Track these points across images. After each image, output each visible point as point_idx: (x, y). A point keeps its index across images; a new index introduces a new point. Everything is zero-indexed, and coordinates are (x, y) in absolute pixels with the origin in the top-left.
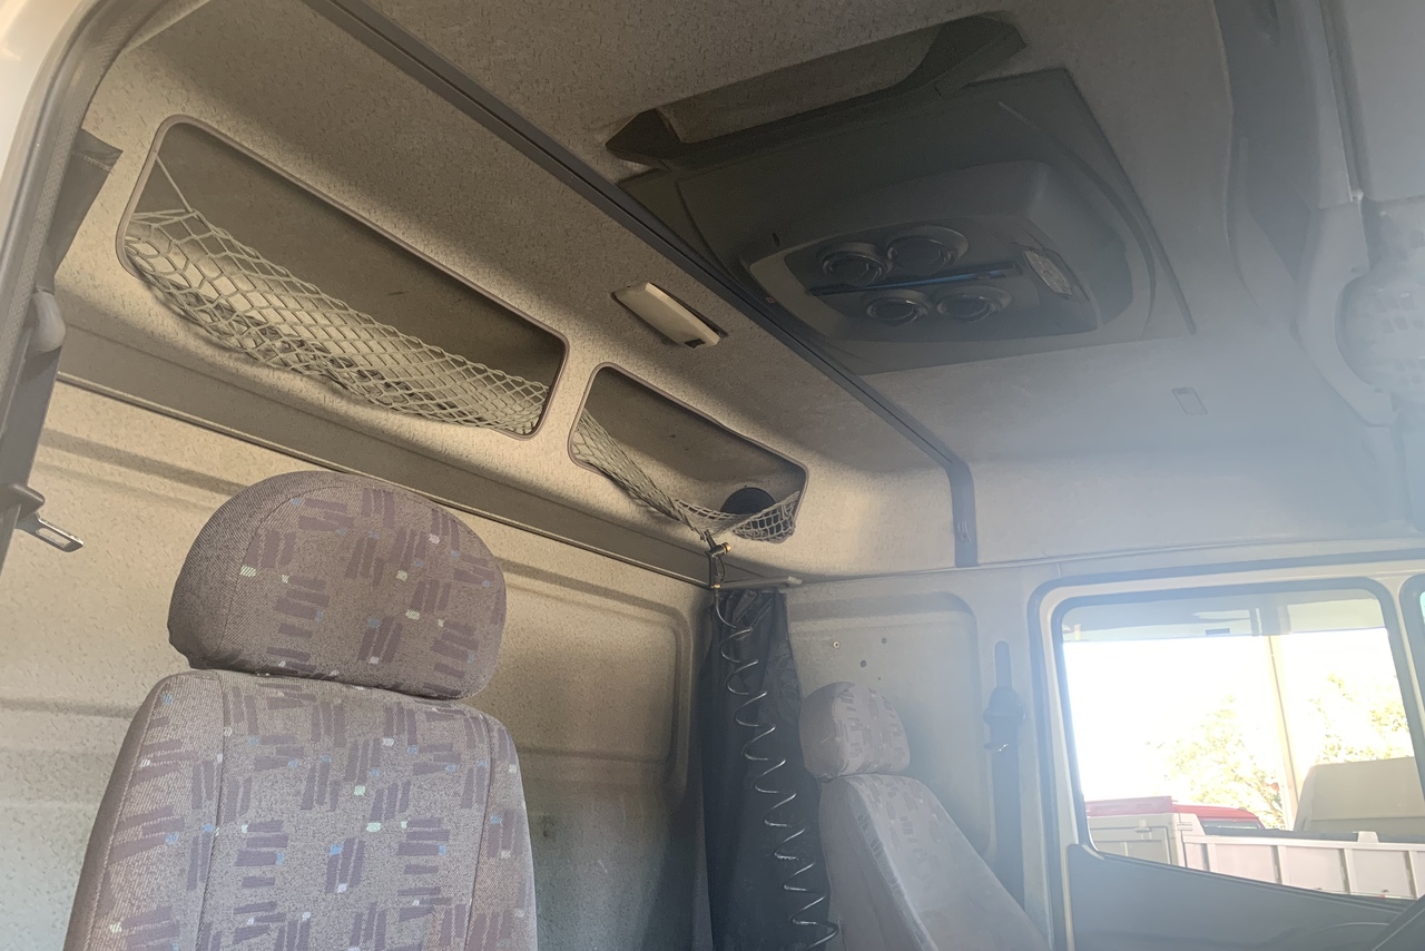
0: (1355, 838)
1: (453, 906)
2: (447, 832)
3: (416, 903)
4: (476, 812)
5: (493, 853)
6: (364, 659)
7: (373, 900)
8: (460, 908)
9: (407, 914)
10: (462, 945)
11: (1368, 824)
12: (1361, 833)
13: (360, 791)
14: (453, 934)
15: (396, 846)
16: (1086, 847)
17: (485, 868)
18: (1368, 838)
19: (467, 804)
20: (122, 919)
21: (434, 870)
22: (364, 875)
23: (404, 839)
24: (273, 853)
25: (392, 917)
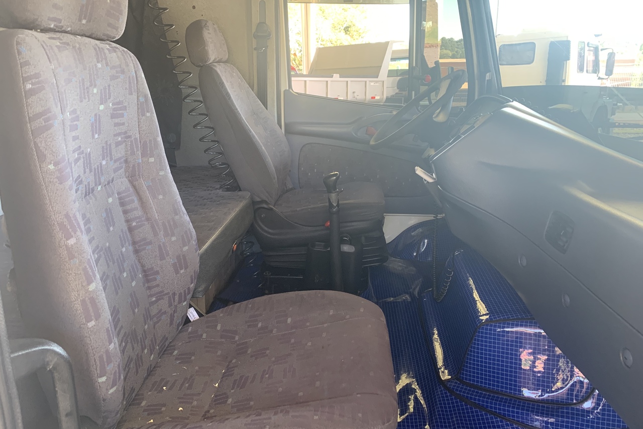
0: (332, 77)
1: (133, 139)
2: (126, 106)
3: (120, 139)
4: (135, 96)
5: (143, 115)
6: (80, 21)
7: (106, 140)
8: (136, 139)
9: (118, 144)
10: (140, 154)
11: (336, 71)
12: (334, 75)
13: (95, 91)
14: (135, 150)
15: (110, 115)
16: (291, 90)
17: (142, 121)
18: (336, 77)
19: (131, 94)
20: (52, 162)
21: (123, 124)
22: (102, 129)
23: (112, 112)
24: (76, 124)
25: (113, 146)
